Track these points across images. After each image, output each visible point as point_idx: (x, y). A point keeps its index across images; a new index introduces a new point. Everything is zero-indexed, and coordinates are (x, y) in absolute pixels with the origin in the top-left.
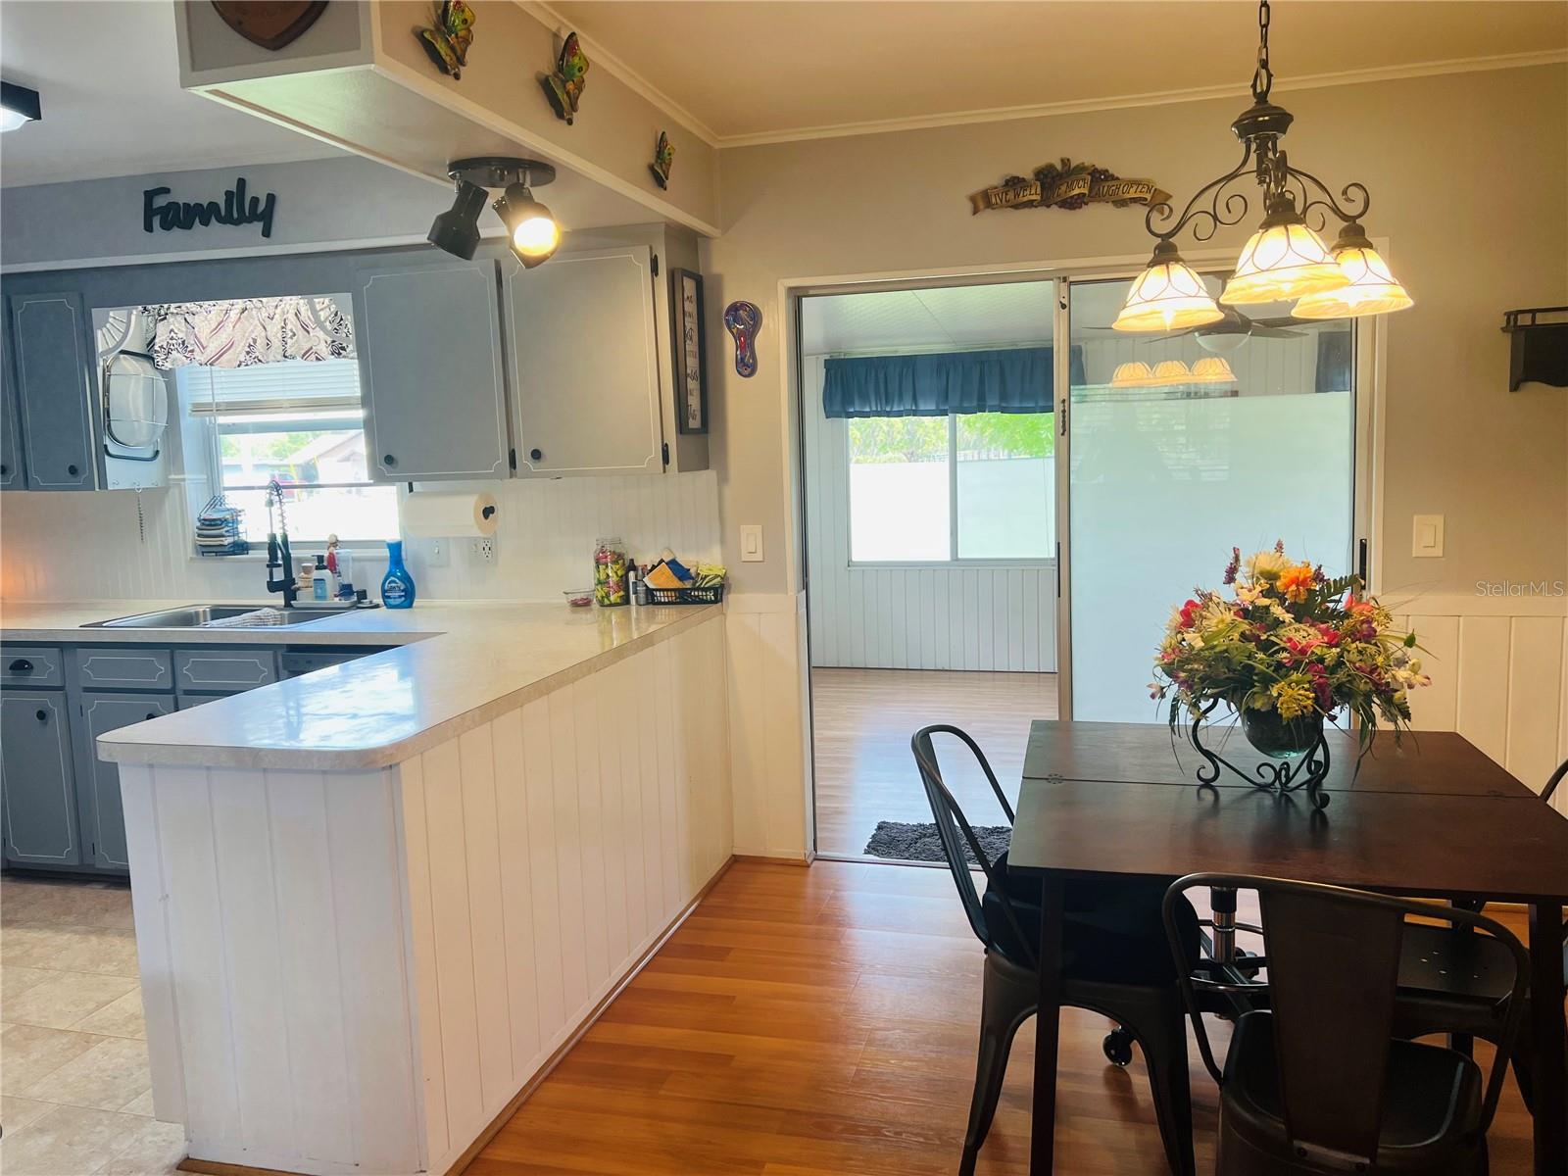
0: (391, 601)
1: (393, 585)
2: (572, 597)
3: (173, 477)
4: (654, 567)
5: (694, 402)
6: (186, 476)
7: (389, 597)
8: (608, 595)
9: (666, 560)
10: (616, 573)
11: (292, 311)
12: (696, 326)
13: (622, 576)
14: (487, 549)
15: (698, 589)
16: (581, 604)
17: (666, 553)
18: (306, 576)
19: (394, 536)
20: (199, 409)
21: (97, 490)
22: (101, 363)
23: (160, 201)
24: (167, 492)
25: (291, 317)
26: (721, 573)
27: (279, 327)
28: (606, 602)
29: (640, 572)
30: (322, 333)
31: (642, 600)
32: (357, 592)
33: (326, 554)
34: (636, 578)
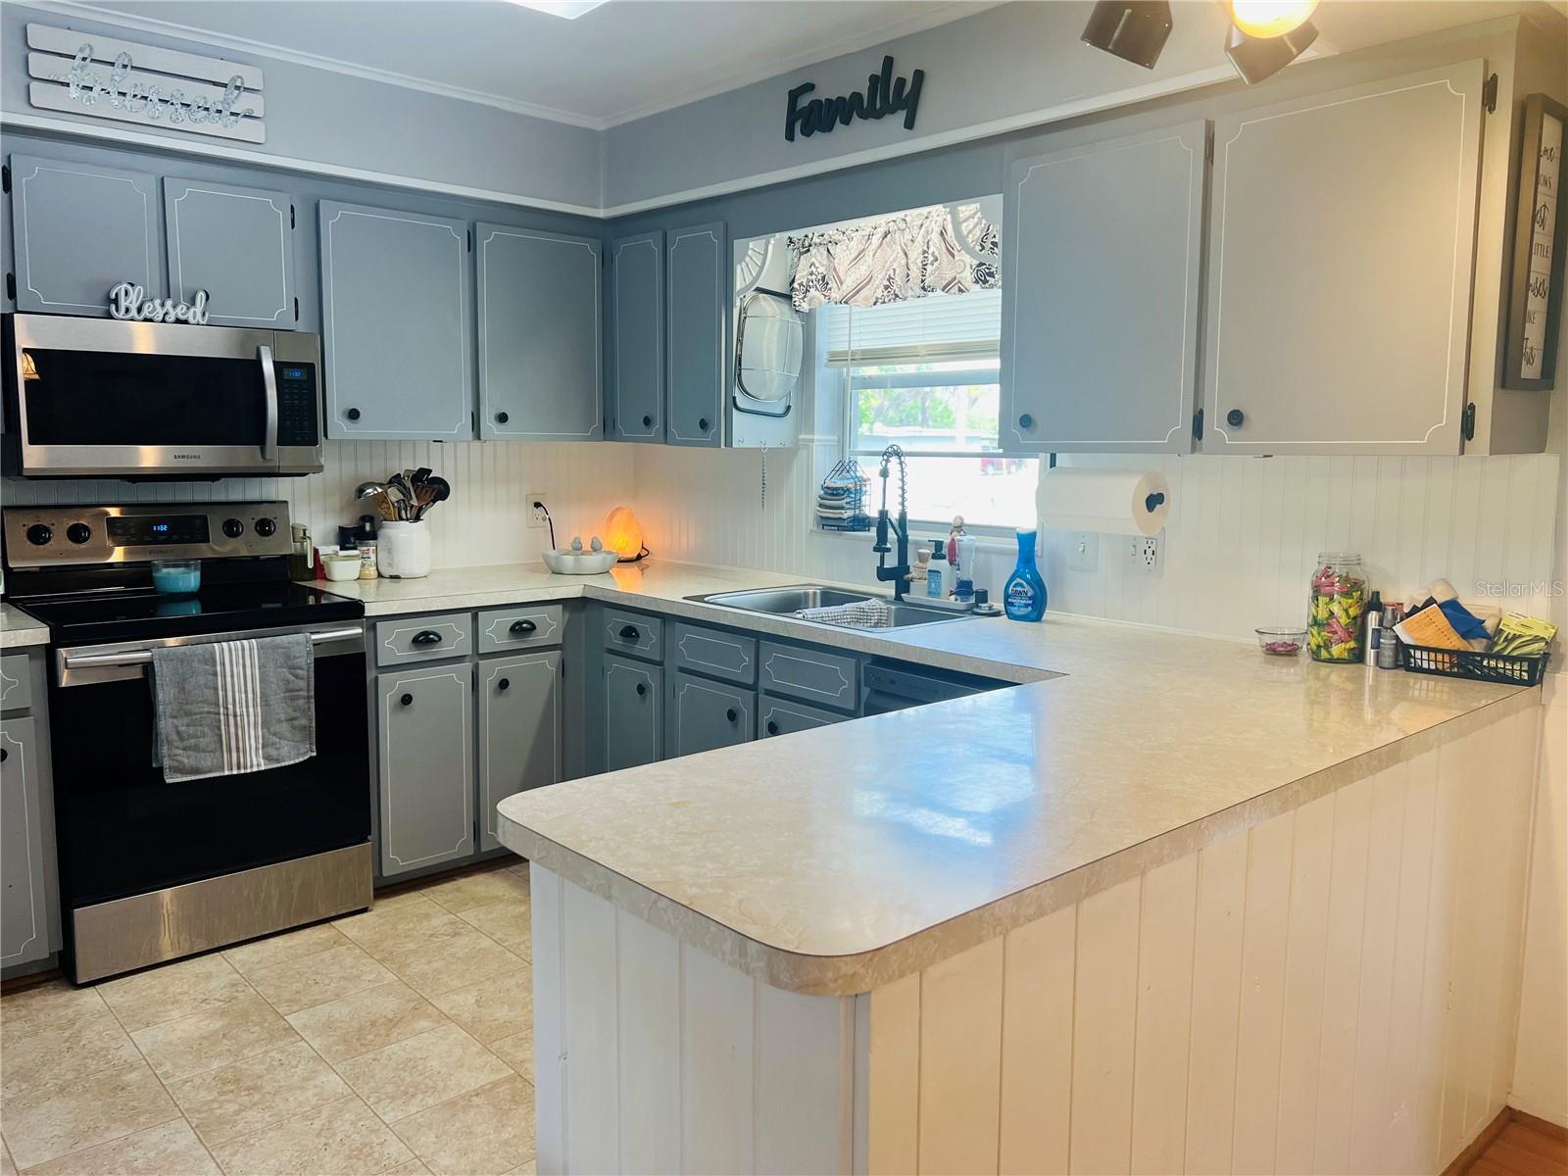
0: (1014, 610)
1: (1019, 589)
2: (1269, 640)
3: (802, 436)
4: (1415, 610)
5: (1534, 334)
6: (816, 437)
7: (1012, 604)
8: (1327, 645)
9: (1440, 599)
10: (1346, 611)
11: (937, 230)
12: (1555, 201)
13: (1355, 618)
14: (1149, 552)
15: (1498, 656)
16: (1282, 651)
17: (1439, 588)
18: (921, 565)
19: (1028, 523)
20: (836, 358)
21: (723, 446)
22: (738, 303)
23: (804, 101)
24: (796, 453)
25: (935, 237)
26: (1547, 634)
27: (920, 250)
28: (1324, 654)
29: (1389, 615)
30: (968, 256)
31: (1387, 660)
32: (977, 592)
33: (946, 539)
34: (1381, 623)
